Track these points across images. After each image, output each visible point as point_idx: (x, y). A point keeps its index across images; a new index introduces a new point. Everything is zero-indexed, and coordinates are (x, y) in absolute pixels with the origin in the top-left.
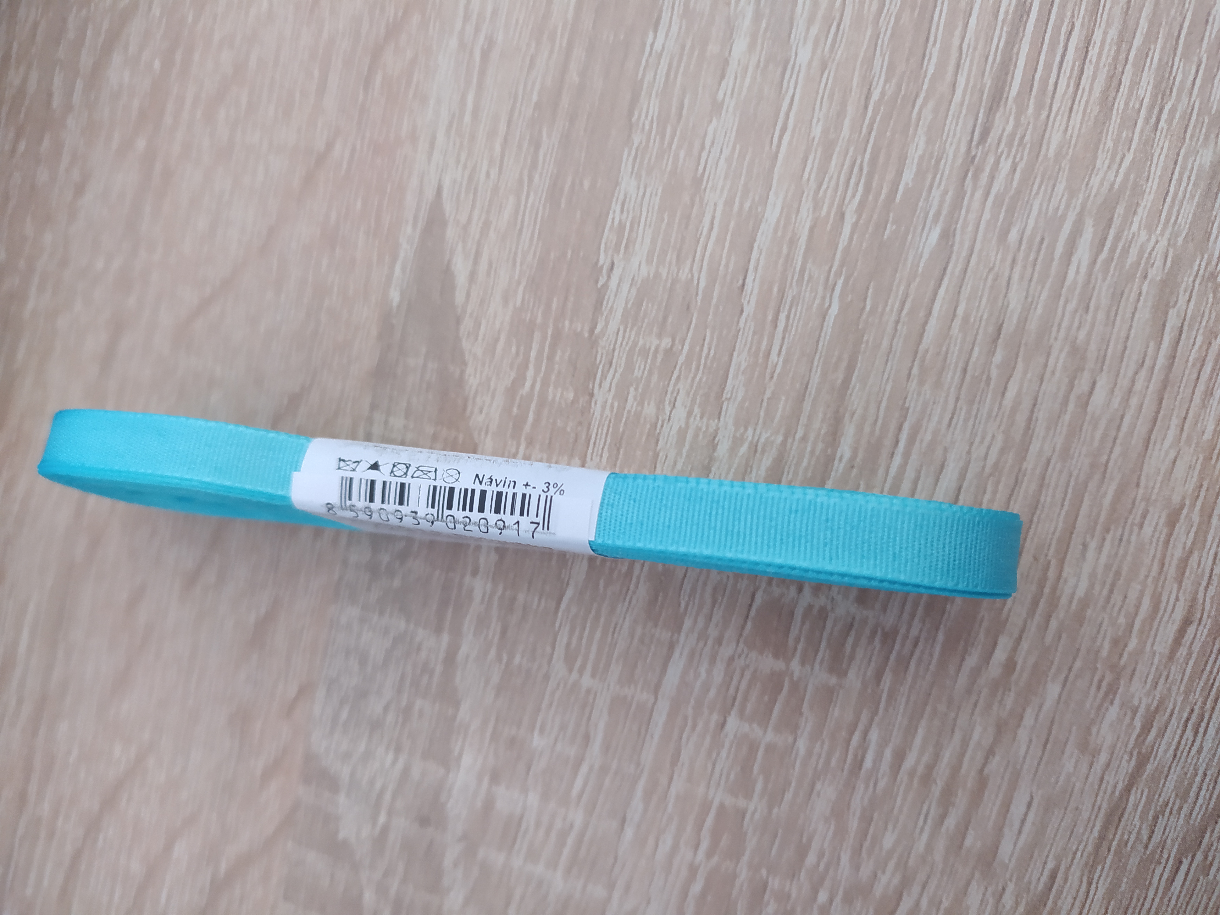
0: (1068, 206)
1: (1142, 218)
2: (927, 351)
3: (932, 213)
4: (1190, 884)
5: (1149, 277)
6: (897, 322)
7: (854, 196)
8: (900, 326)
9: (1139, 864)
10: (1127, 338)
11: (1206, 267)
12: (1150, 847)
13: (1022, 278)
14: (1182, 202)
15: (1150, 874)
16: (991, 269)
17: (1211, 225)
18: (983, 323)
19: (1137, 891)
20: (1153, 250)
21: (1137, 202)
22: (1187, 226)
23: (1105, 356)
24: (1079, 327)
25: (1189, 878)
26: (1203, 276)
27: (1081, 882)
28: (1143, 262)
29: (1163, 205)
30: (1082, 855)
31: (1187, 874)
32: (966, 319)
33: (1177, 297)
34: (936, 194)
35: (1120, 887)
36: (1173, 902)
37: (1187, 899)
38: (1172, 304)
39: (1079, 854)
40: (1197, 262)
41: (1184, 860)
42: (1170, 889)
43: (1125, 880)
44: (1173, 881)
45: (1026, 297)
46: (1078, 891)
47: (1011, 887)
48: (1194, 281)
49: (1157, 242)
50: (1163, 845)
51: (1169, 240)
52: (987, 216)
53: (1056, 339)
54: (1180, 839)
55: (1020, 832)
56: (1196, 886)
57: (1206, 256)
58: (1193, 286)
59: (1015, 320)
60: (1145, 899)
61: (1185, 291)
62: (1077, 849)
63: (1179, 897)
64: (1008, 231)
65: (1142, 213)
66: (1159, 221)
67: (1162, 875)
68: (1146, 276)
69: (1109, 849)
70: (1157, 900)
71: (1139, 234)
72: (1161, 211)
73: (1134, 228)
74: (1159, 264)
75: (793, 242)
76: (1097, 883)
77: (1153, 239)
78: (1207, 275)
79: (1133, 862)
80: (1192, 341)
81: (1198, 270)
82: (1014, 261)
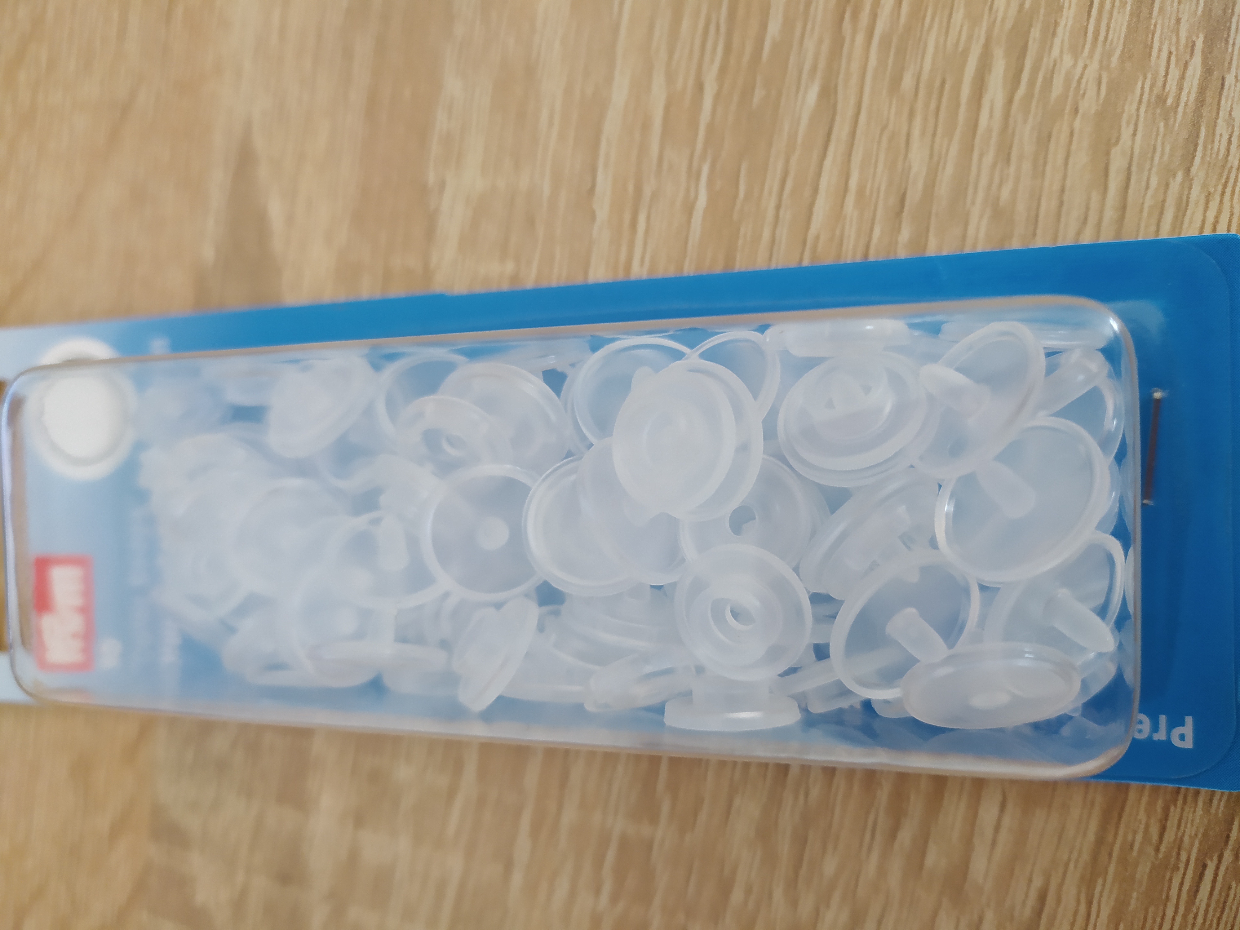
0: (970, 38)
1: (1063, 41)
2: (817, 238)
3: (807, 67)
4: (1220, 894)
5: (1081, 111)
6: (778, 207)
7: (712, 60)
8: (782, 211)
9: (1151, 871)
10: (1063, 190)
11: (1151, 90)
12: (1163, 849)
13: (923, 133)
14: (1111, 13)
15: (1166, 885)
16: (884, 128)
17: (1150, 36)
18: (882, 194)
19: (1151, 910)
20: (1081, 77)
21: (1056, 21)
22: (1122, 41)
23: (1037, 216)
24: (1000, 185)
25: (1218, 886)
26: (1149, 101)
27: (1078, 901)
28: (1071, 93)
29: (1088, 20)
30: (1076, 867)
31: (1214, 881)
32: (861, 192)
33: (1119, 131)
34: (810, 45)
35: (1129, 904)
36: (1200, 920)
37: (1218, 914)
38: (1113, 141)
39: (1072, 865)
40: (1139, 85)
41: (1209, 863)
42: (1194, 903)
43: (1135, 895)
44: (1197, 891)
45: (931, 156)
46: (1075, 914)
47: (990, 916)
48: (1138, 109)
49: (1085, 67)
50: (1178, 845)
51: (1101, 62)
52: (873, 61)
53: (973, 203)
54: (1200, 836)
55: (994, 843)
56: (1228, 895)
57: (1149, 76)
58: (1138, 116)
59: (920, 185)
60: (1163, 918)
61: (1128, 123)
62: (1069, 859)
63: (1206, 912)
64: (901, 78)
65: (1063, 32)
66: (1085, 41)
67: (1182, 884)
68: (1076, 111)
69: (1110, 855)
70: (1179, 919)
71: (1062, 59)
72: (1087, 28)
73: (1056, 52)
74: (1091, 93)
75: (646, 127)
76: (1099, 902)
77: (1080, 65)
78: (1153, 99)
79: (1143, 870)
80: (1144, 184)
81: (1142, 95)
82: (912, 114)
